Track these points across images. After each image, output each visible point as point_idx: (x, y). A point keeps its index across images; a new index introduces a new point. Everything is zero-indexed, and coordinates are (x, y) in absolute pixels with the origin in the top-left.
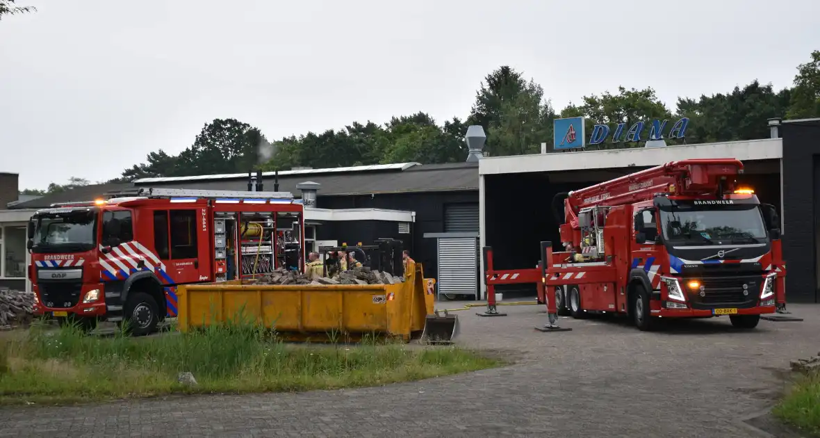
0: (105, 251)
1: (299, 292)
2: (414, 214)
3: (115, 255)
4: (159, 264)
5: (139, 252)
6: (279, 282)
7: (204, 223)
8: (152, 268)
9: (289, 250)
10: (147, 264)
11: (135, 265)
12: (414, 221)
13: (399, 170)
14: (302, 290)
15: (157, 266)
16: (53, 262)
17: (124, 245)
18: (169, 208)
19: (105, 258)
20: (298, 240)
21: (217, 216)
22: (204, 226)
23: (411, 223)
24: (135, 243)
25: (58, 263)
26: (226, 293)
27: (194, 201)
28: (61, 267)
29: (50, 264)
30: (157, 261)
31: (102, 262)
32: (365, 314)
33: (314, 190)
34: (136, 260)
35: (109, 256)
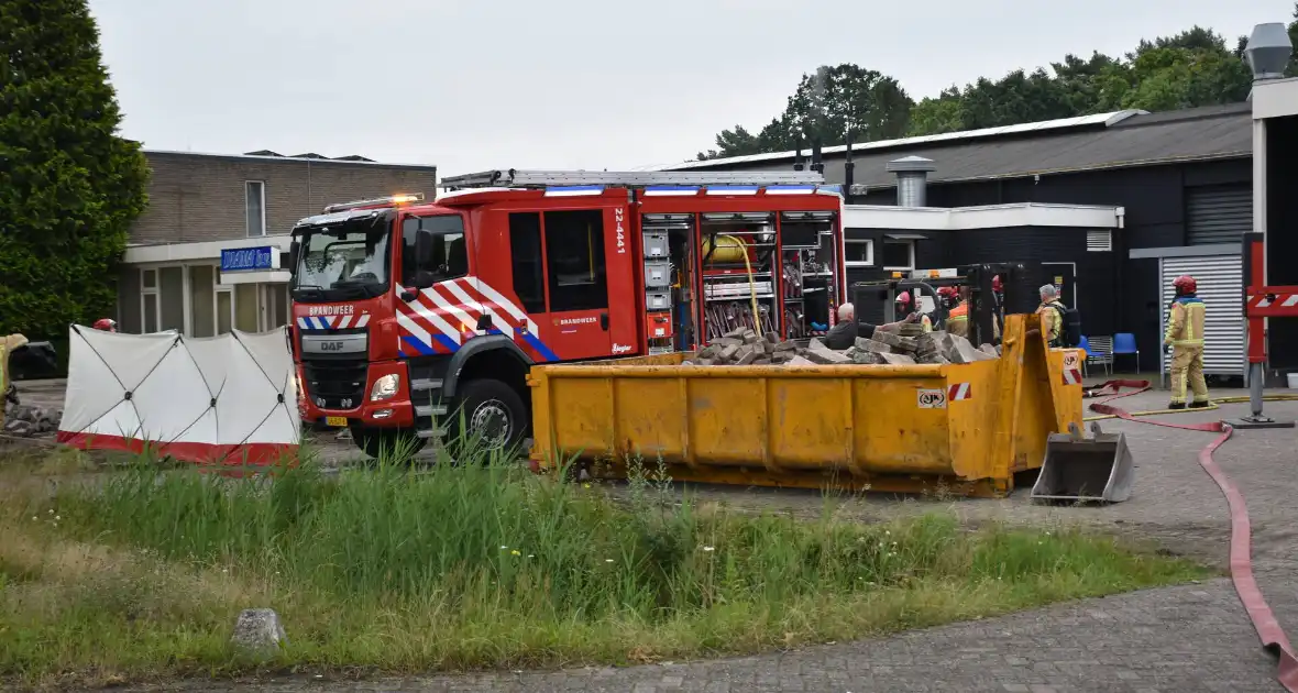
0: (408, 297)
1: (763, 381)
2: (1121, 211)
3: (430, 305)
4: (524, 323)
5: (481, 298)
6: (733, 358)
7: (620, 237)
8: (508, 330)
9: (811, 290)
10: (497, 321)
11: (473, 324)
12: (1122, 226)
13: (1101, 127)
14: (769, 378)
15: (519, 326)
16: (322, 318)
17: (449, 284)
18: (541, 209)
19: (408, 311)
20: (832, 269)
21: (650, 223)
22: (621, 244)
23: (1115, 231)
24: (472, 280)
25: (330, 320)
26: (622, 383)
27: (598, 192)
28: (333, 330)
29: (318, 326)
30: (518, 314)
31: (402, 319)
32: (902, 432)
33: (921, 173)
34: (474, 314)
35: (415, 305)
